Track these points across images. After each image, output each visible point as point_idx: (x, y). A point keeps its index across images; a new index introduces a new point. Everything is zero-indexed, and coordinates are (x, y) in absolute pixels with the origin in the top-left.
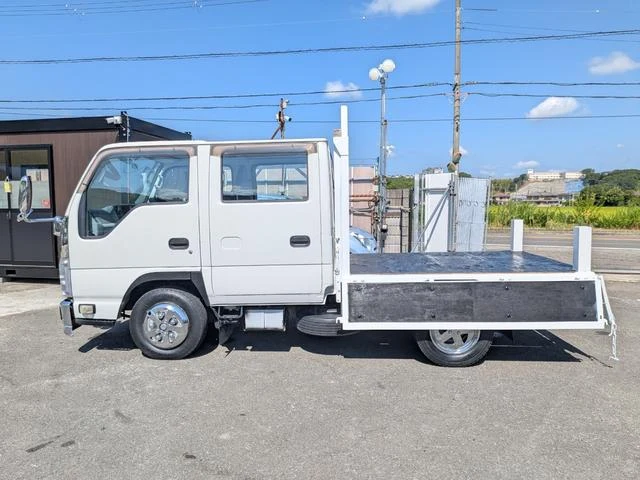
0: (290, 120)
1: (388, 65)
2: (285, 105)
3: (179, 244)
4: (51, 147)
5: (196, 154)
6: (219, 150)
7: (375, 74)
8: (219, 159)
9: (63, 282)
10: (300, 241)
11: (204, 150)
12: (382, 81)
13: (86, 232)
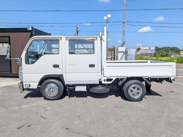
0: (80, 30)
1: (109, 16)
2: (78, 26)
3: (56, 66)
4: (10, 37)
5: (61, 40)
6: (68, 39)
7: (105, 18)
8: (68, 41)
9: (20, 77)
10: (92, 66)
11: (64, 38)
12: (107, 20)
13: (27, 62)
